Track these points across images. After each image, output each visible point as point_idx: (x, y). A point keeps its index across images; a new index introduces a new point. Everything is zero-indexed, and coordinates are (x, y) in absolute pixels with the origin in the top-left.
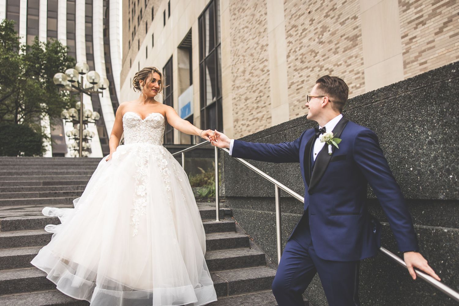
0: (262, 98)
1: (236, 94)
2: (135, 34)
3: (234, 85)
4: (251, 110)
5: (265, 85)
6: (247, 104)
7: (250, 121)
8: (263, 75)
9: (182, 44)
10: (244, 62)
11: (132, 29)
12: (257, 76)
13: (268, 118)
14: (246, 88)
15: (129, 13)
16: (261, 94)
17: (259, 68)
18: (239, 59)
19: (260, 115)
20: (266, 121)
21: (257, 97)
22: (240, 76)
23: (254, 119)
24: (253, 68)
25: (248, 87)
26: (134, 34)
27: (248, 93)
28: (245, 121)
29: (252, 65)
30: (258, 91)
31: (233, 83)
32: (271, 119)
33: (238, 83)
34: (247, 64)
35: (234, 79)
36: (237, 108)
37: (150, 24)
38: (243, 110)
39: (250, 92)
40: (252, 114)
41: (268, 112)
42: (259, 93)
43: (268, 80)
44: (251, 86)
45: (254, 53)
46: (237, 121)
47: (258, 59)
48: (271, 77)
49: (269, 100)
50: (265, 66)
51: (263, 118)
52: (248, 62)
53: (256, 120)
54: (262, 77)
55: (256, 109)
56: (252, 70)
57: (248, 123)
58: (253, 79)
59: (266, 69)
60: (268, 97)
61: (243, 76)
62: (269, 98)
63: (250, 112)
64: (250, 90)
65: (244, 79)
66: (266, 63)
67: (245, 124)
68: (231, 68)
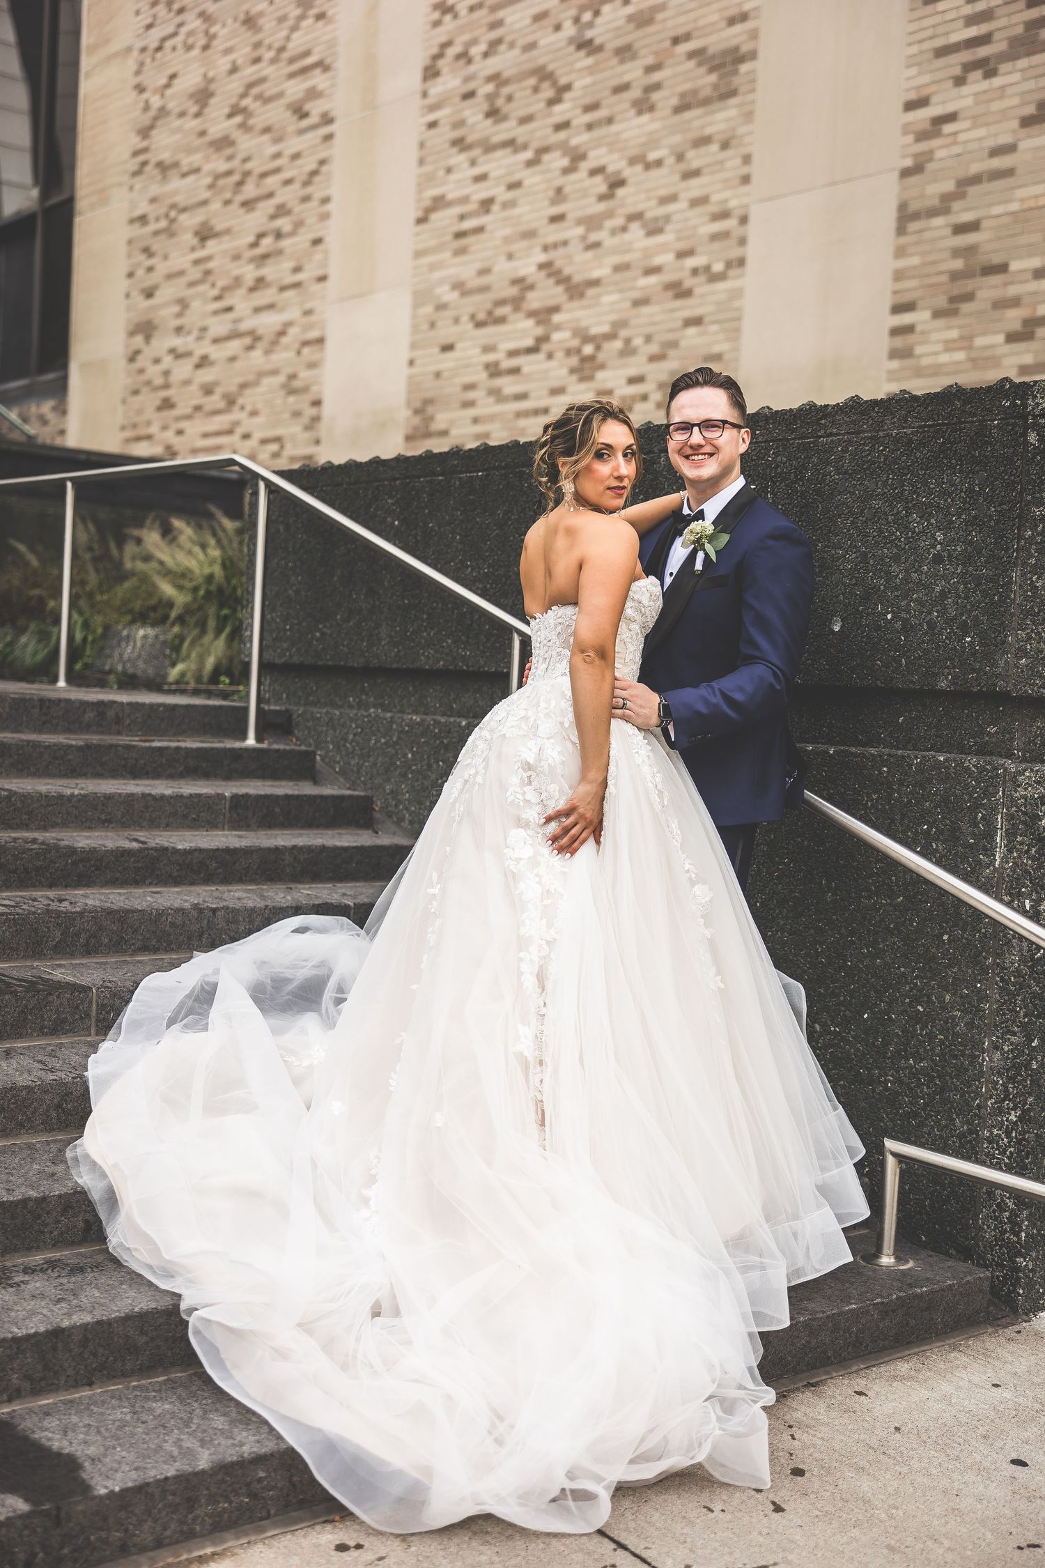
0: (285, 243)
1: (153, 200)
3: (145, 150)
4: (225, 289)
5: (306, 183)
6: (209, 258)
7: (216, 341)
8: (302, 132)
10: (206, 48)
12: (267, 130)
13: (306, 343)
14: (208, 180)
16: (284, 224)
17: (280, 95)
18: (180, 25)
19: (269, 322)
20: (299, 353)
21: (261, 236)
22: (182, 114)
23: (234, 335)
24: (255, 91)
25: (218, 177)
27: (216, 206)
28: (190, 338)
29: (249, 72)
30: (268, 206)
31: (136, 142)
32: (322, 349)
33: (164, 143)
34: (224, 63)
35: (146, 119)
36: (150, 269)
38: (183, 281)
39: (227, 203)
40: (229, 309)
41: (308, 313)
42: (273, 217)
43: (322, 162)
44: (236, 177)
45: (261, 14)
46: (145, 329)
47: (282, 49)
48: (337, 149)
49: (318, 257)
50: (313, 94)
51: (284, 340)
52: (228, 51)
53: (247, 341)
54: (294, 144)
55: (252, 290)
56: (244, 95)
57: (205, 348)
58: (246, 143)
59: (316, 109)
60: (317, 242)
61: (198, 115)
62: (320, 248)
63: (218, 298)
64: (228, 195)
65: (203, 133)
66: (318, 80)
67: (188, 354)
68: (131, 64)
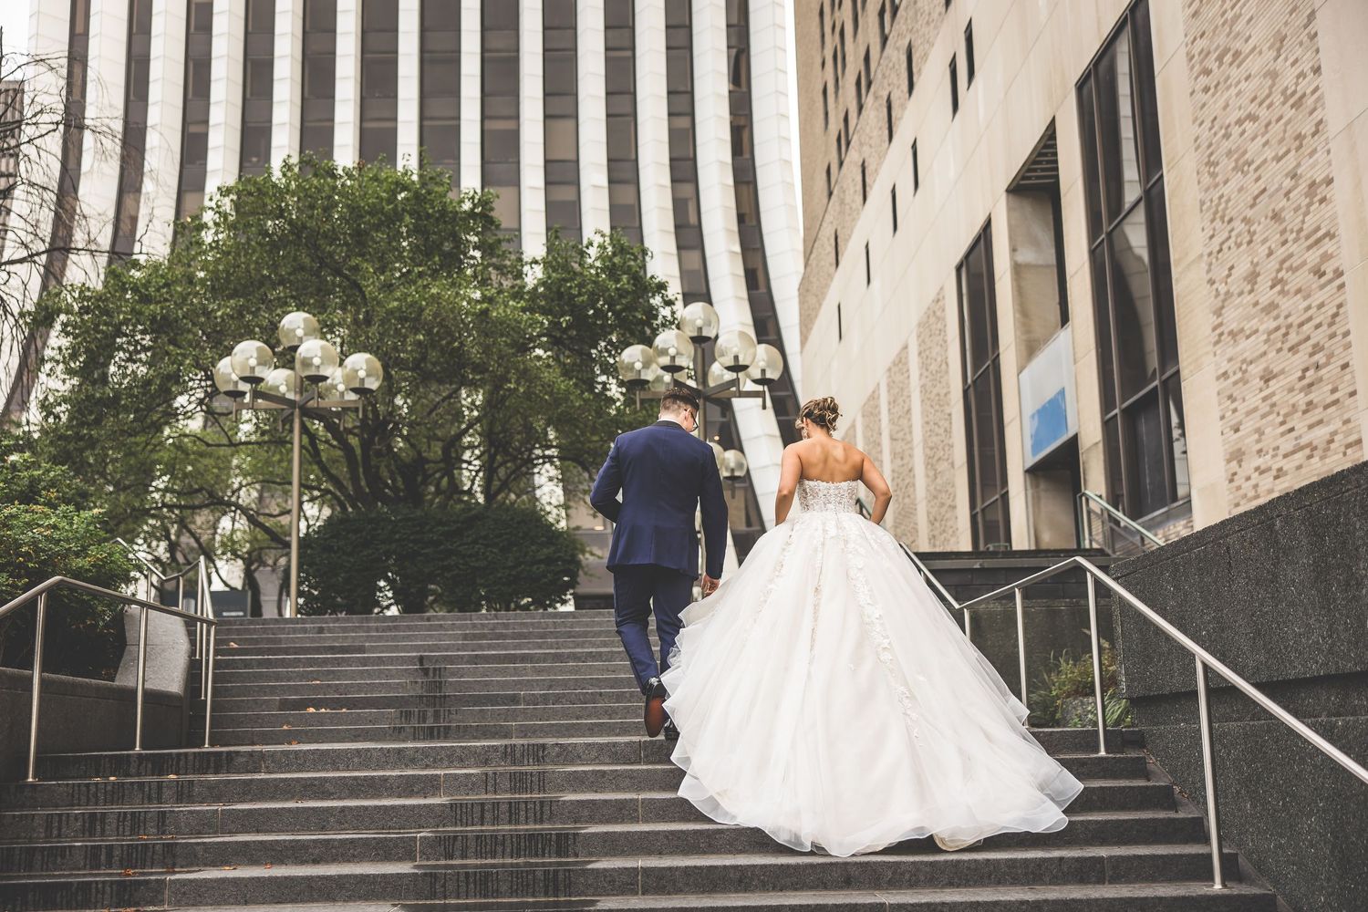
0: (1323, 372)
1: (1230, 360)
2: (848, 144)
3: (1221, 324)
4: (1286, 415)
5: (1330, 325)
6: (1273, 394)
7: (1285, 456)
8: (1322, 287)
9: (1024, 178)
10: (1250, 242)
11: (836, 124)
12: (1299, 291)
13: (1349, 446)
14: (1265, 337)
15: (823, 64)
16: (1320, 358)
17: (1304, 263)
18: (1232, 230)
19: (1321, 434)
20: (1345, 454)
21: (1306, 370)
22: (1241, 294)
23: (1299, 449)
24: (1286, 265)
25: (1270, 333)
26: (844, 141)
27: (1272, 354)
28: (1268, 457)
29: (1281, 253)
30: (1307, 347)
31: (1214, 320)
32: (1361, 448)
33: (1232, 318)
34: (1263, 250)
35: (1218, 303)
36: (1235, 411)
37: (903, 107)
38: (1257, 414)
39: (1279, 350)
40: (1292, 430)
41: (1347, 422)
42: (1311, 355)
43: (1340, 306)
44: (1283, 330)
45: (1283, 209)
46: (1237, 456)
47: (1301, 230)
48: (1350, 295)
49: (1347, 377)
50: (1326, 257)
51: (1333, 446)
52: (1264, 241)
53: (1307, 451)
54: (1319, 297)
55: (1305, 412)
56: (1279, 270)
57: (1280, 463)
58: (1285, 304)
59: (1329, 268)
60: (1345, 366)
61: (1251, 291)
62: (1347, 370)
63: (1283, 423)
64: (1279, 345)
65: (1256, 304)
66: (1328, 246)
67: (1269, 469)
68: (1204, 266)
